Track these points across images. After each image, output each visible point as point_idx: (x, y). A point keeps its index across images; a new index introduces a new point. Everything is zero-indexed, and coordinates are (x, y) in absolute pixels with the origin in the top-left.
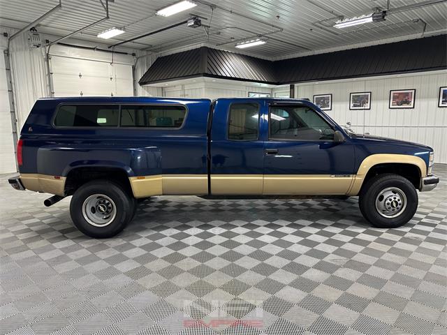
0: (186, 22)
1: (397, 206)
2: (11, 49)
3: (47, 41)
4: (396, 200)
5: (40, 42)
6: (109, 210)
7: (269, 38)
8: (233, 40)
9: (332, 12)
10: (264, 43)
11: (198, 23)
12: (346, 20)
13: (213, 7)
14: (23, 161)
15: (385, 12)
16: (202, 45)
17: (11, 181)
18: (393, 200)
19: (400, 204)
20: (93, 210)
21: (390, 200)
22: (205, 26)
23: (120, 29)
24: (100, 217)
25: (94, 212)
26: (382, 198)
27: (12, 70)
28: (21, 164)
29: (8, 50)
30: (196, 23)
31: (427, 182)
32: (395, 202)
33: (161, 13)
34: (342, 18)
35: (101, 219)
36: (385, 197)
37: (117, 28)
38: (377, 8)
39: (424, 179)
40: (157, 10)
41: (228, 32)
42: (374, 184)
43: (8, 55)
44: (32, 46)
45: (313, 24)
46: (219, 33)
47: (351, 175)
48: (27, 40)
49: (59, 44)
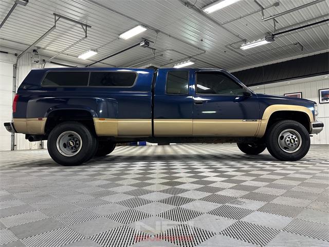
0: (139, 44)
1: (294, 142)
2: (18, 64)
3: (44, 61)
4: (294, 138)
5: (39, 59)
6: (77, 146)
7: (196, 59)
8: (171, 61)
9: (238, 36)
10: (193, 63)
11: (147, 43)
12: (249, 43)
13: (157, 31)
14: (17, 109)
15: (273, 35)
16: (151, 65)
17: (6, 124)
18: (291, 137)
19: (297, 141)
20: (65, 145)
21: (289, 138)
22: (152, 49)
23: (94, 51)
24: (69, 151)
25: (65, 147)
26: (282, 138)
27: (17, 78)
28: (15, 111)
29: (16, 65)
30: (146, 44)
31: (315, 126)
32: (293, 139)
33: (122, 36)
34: (245, 41)
35: (70, 152)
36: (285, 137)
37: (92, 50)
38: (268, 33)
39: (312, 123)
40: (119, 35)
41: (168, 55)
42: (276, 127)
43: (16, 68)
44: (33, 62)
45: (226, 46)
46: (162, 55)
47: (258, 120)
48: (30, 58)
49: (51, 62)
